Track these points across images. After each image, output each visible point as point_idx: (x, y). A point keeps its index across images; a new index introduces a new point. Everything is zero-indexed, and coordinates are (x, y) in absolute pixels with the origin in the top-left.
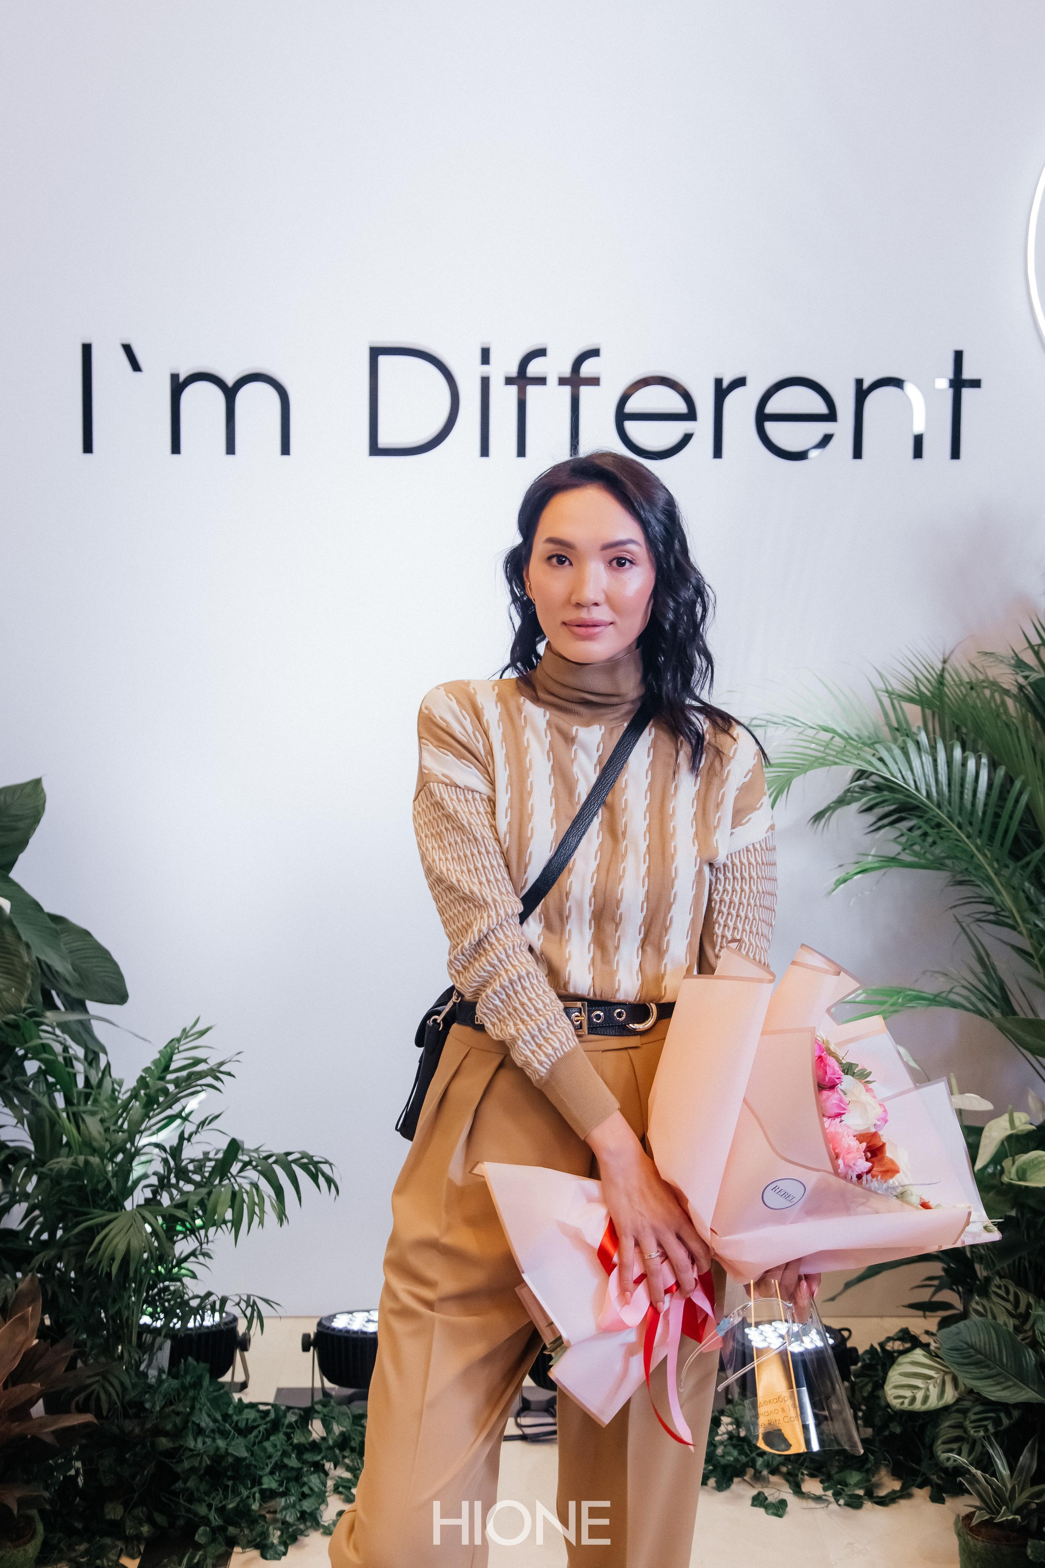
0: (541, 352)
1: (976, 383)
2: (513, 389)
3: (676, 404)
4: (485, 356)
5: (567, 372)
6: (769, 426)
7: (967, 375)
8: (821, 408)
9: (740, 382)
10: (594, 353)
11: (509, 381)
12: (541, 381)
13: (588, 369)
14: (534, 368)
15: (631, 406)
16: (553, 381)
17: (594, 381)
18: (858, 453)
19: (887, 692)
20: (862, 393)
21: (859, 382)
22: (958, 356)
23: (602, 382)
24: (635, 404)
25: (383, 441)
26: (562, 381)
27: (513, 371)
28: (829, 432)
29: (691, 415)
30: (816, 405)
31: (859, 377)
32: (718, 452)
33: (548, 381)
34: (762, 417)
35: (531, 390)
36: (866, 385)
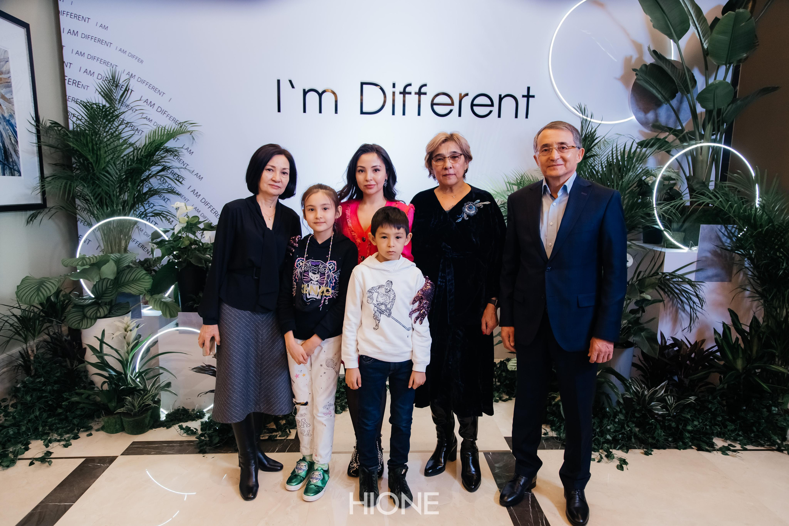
0: (410, 85)
1: (533, 97)
2: (402, 95)
3: (448, 101)
4: (394, 86)
5: (417, 91)
6: (475, 108)
7: (531, 94)
8: (490, 103)
9: (467, 95)
10: (425, 85)
11: (401, 93)
12: (410, 93)
13: (423, 90)
14: (408, 90)
15: (435, 101)
16: (413, 93)
17: (425, 94)
18: (499, 116)
19: (508, 183)
20: (501, 99)
21: (500, 96)
22: (529, 88)
23: (427, 94)
24: (437, 101)
25: (365, 110)
26: (416, 93)
27: (402, 90)
28: (491, 110)
29: (452, 104)
30: (487, 101)
31: (500, 94)
32: (460, 115)
33: (412, 93)
34: (472, 105)
35: (407, 96)
36: (502, 96)
